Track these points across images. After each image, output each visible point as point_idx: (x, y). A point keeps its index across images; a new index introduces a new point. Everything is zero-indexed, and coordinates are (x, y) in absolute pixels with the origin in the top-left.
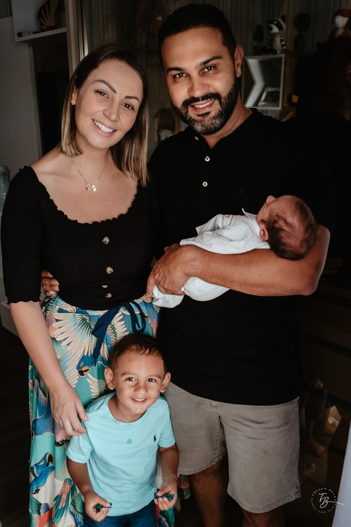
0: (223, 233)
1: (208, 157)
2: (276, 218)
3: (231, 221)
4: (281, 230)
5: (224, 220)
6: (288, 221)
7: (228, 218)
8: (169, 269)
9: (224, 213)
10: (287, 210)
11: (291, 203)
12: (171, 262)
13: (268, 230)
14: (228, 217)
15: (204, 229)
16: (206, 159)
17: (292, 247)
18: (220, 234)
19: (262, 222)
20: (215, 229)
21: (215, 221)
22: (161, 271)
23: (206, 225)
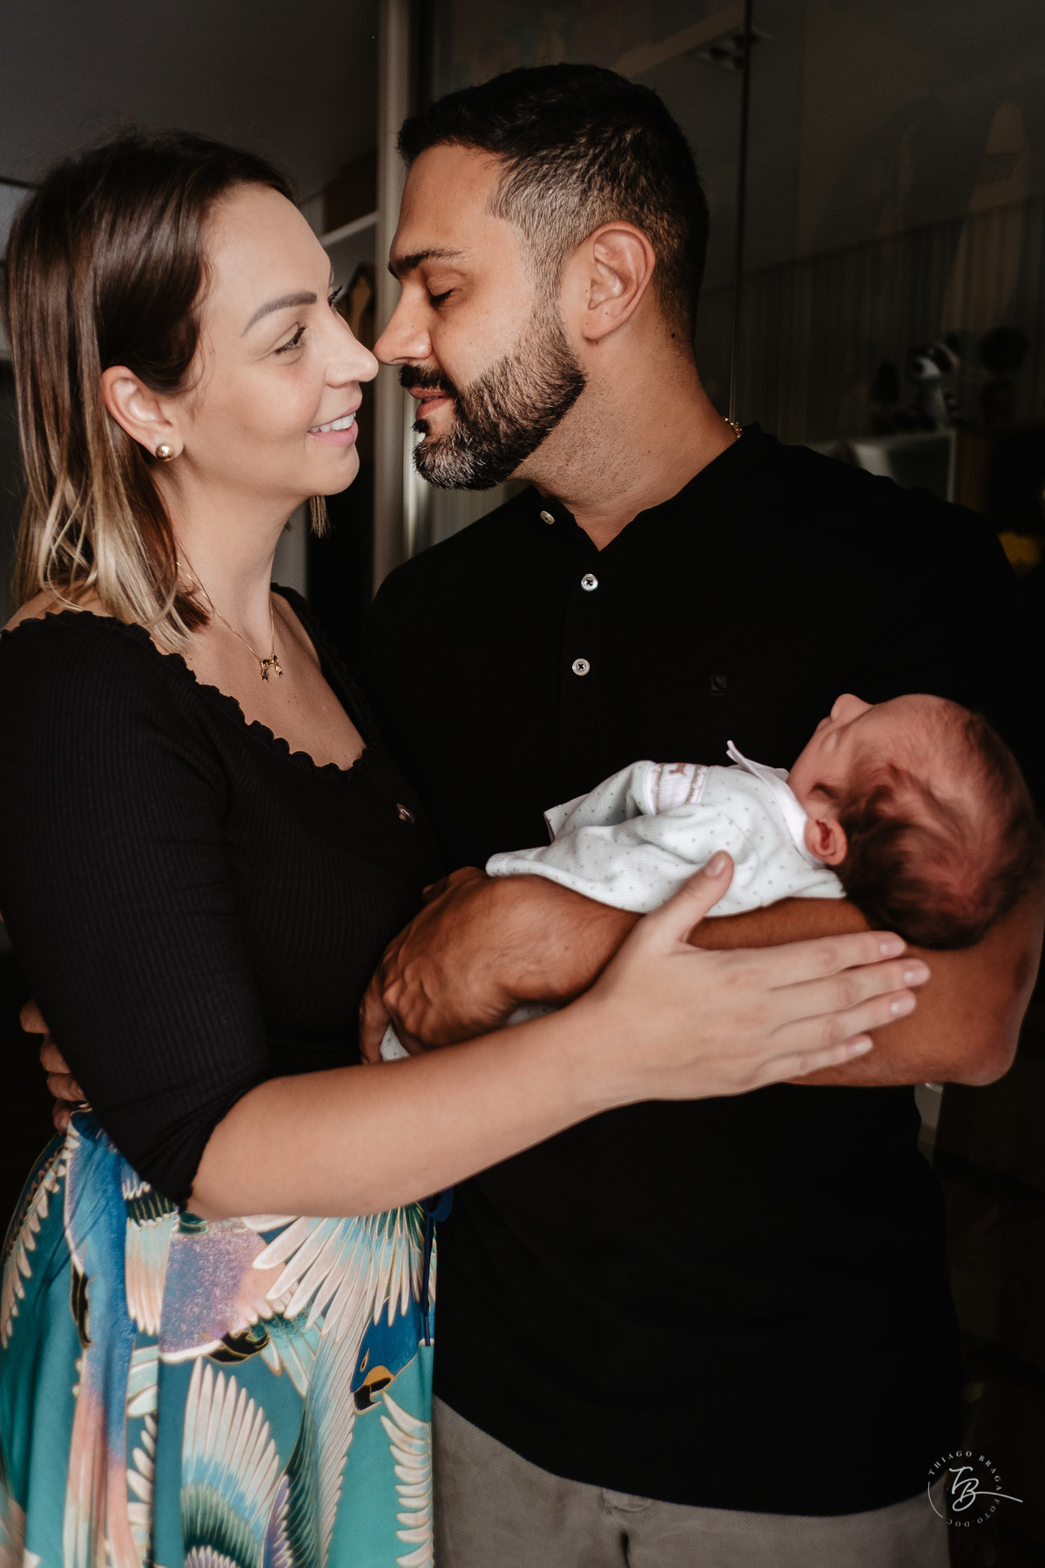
0: (661, 834)
1: (591, 575)
2: (888, 780)
3: (692, 790)
4: (902, 825)
5: (662, 783)
6: (937, 794)
7: (677, 776)
8: (439, 971)
9: (660, 758)
10: (932, 750)
11: (946, 724)
12: (447, 941)
13: (848, 825)
14: (680, 771)
15: (578, 817)
16: (586, 582)
17: (947, 897)
18: (649, 838)
19: (820, 792)
20: (626, 814)
21: (628, 785)
22: (408, 974)
23: (587, 801)
